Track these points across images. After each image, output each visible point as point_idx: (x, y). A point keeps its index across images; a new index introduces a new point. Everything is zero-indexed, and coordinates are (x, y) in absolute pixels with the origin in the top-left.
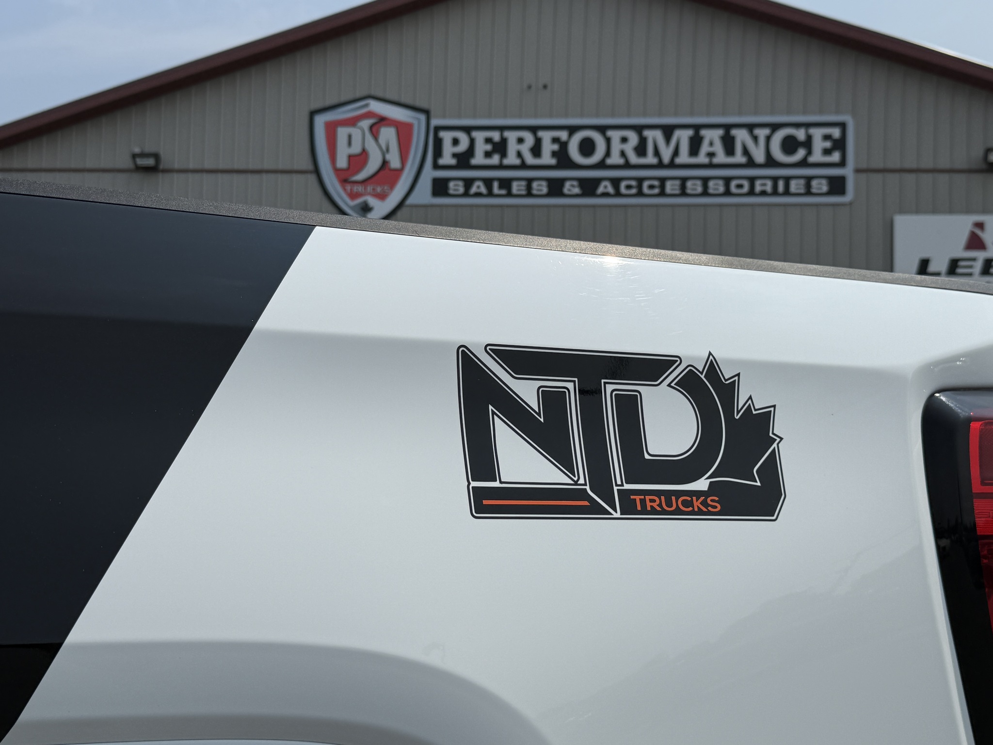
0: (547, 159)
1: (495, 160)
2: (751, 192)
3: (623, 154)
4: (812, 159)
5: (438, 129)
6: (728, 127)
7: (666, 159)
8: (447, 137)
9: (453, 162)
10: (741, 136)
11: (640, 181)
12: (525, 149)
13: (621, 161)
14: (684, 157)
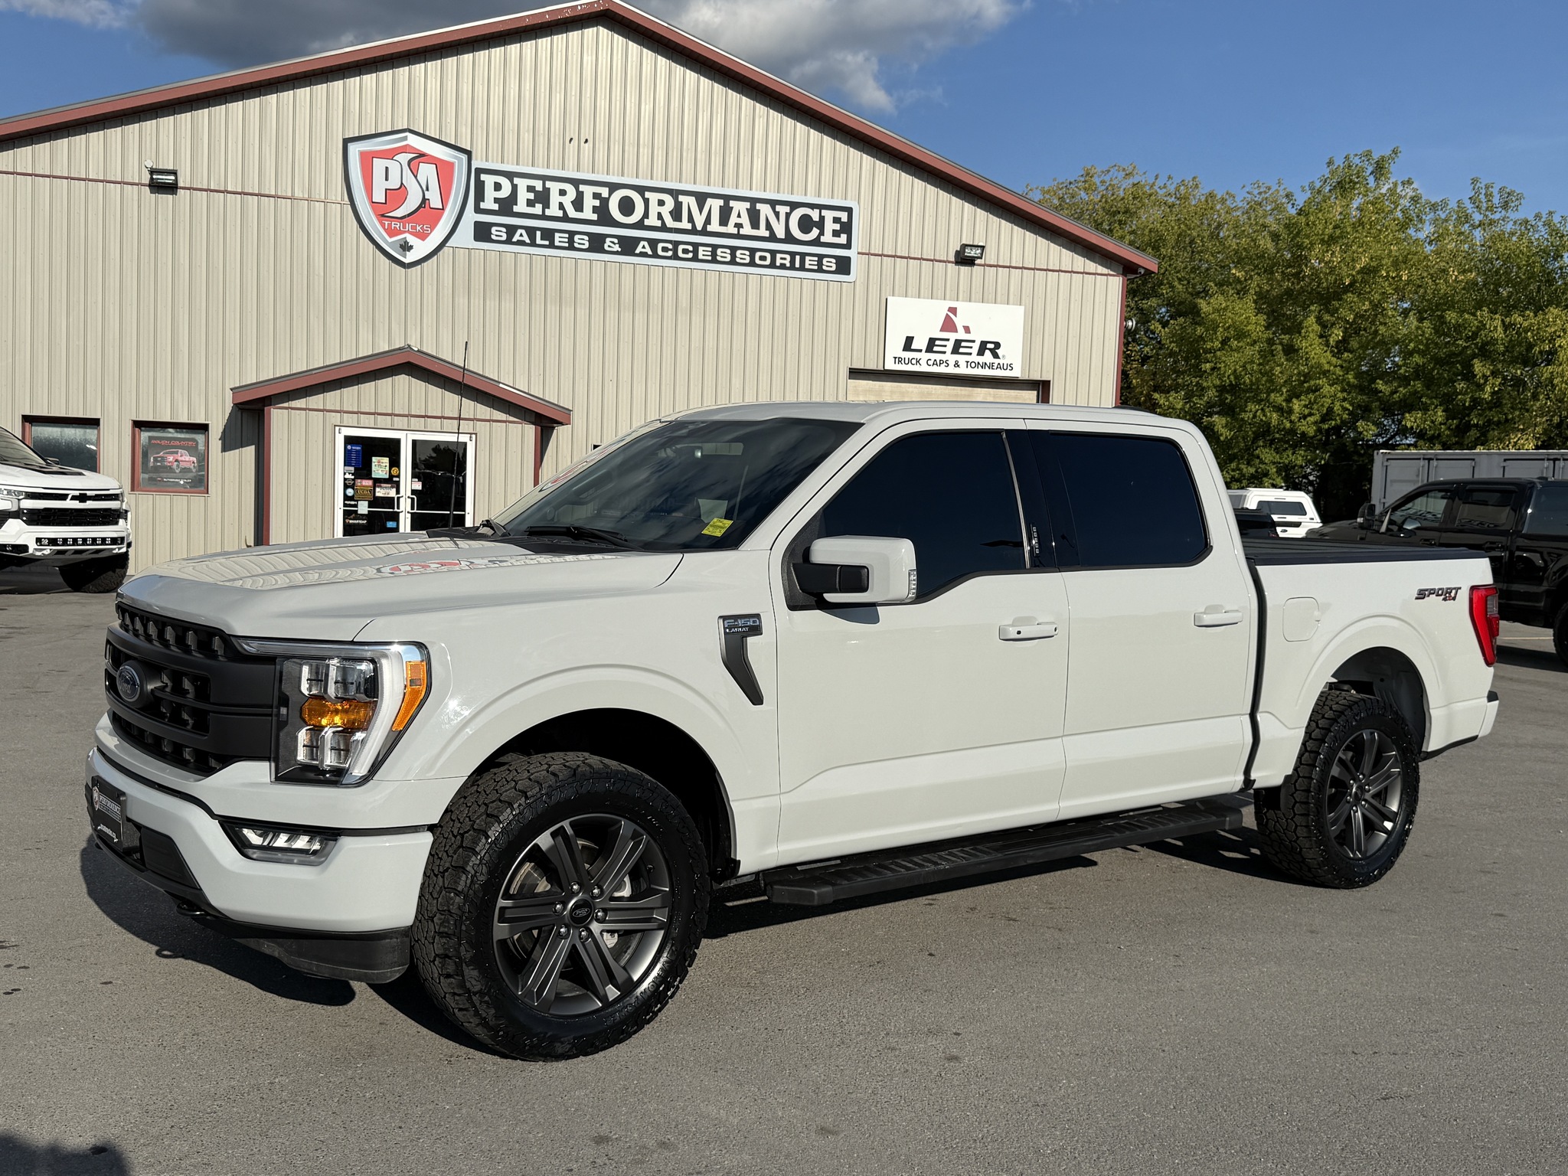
0: (588, 214)
1: (538, 209)
2: (773, 265)
3: (660, 216)
4: (823, 239)
5: (479, 171)
6: (754, 201)
7: (699, 227)
8: (489, 180)
9: (496, 207)
10: (765, 210)
11: (676, 244)
12: (567, 201)
13: (659, 224)
14: (713, 226)
